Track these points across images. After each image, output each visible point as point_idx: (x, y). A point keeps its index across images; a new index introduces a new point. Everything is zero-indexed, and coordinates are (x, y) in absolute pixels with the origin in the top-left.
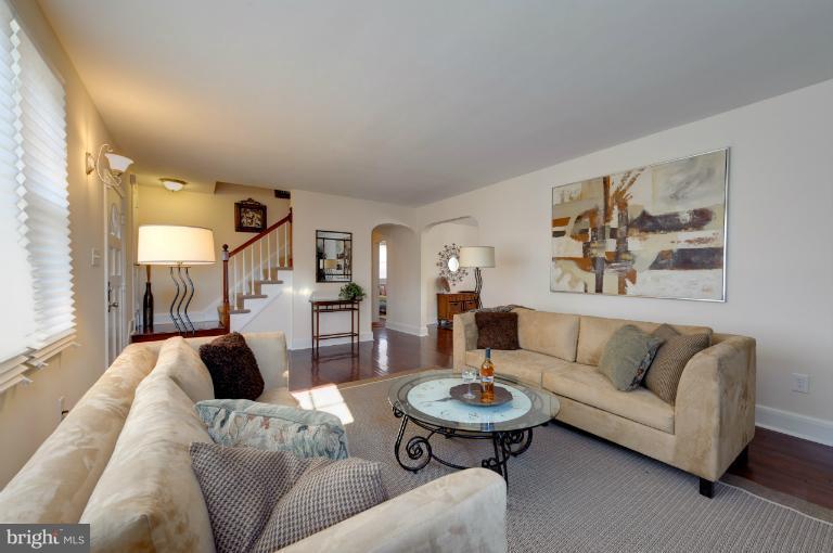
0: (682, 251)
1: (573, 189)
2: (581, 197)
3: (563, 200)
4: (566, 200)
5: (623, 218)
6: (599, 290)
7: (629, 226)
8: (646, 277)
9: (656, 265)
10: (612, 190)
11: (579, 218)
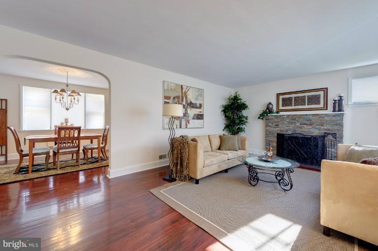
0: (198, 114)
1: (172, 85)
2: (174, 90)
3: (168, 88)
4: (170, 89)
5: (187, 102)
6: (181, 127)
7: (188, 105)
8: (191, 121)
9: (193, 119)
10: (184, 91)
11: (174, 98)
